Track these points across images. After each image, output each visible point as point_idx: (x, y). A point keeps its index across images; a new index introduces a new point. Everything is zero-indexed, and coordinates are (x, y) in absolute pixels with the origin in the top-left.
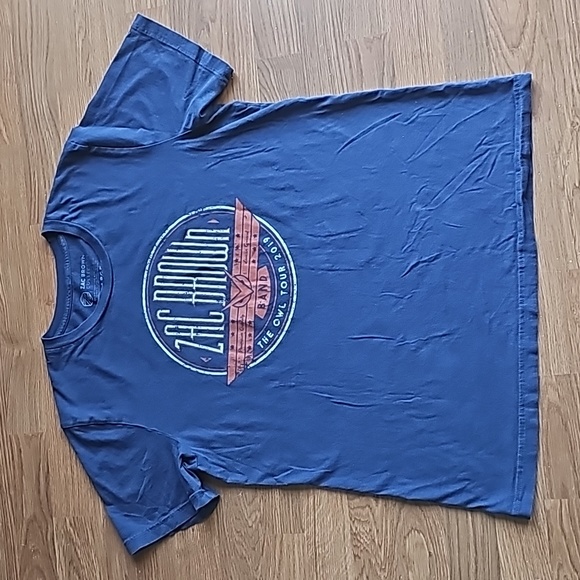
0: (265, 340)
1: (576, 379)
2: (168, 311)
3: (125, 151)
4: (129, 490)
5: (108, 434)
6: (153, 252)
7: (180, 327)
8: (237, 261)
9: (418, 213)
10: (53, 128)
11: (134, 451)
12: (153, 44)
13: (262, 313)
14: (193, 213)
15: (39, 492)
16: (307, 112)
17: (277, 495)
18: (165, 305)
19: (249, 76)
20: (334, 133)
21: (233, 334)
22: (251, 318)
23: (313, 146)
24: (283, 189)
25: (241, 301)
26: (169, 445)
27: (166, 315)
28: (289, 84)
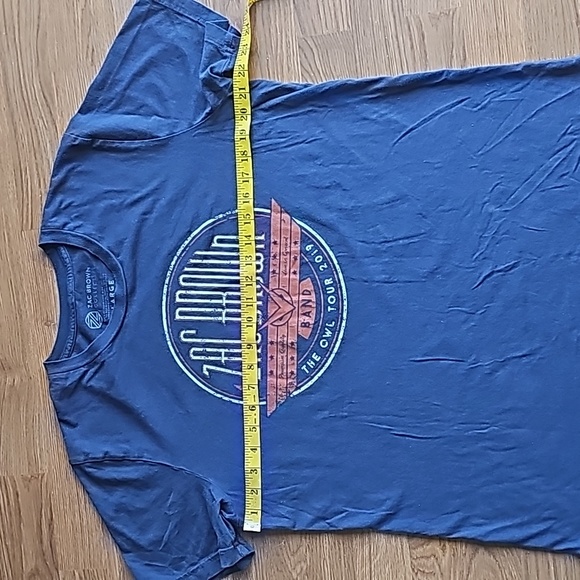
0: (311, 364)
2: (193, 332)
3: (136, 144)
4: (151, 536)
5: (126, 472)
6: (173, 263)
7: (208, 350)
8: (274, 272)
9: (491, 214)
10: (48, 115)
11: (157, 492)
12: (168, 15)
13: (306, 333)
14: (221, 216)
15: (41, 542)
16: (356, 97)
17: (326, 541)
18: (190, 325)
19: (288, 56)
20: (389, 121)
21: (272, 357)
22: (293, 339)
23: (364, 136)
24: (327, 187)
25: (281, 319)
26: (199, 487)
27: (192, 336)
28: (338, 67)
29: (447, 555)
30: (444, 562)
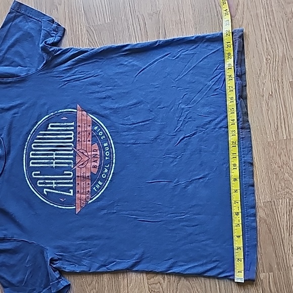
0: (98, 186)
1: (275, 204)
2: (39, 172)
3: (10, 80)
4: (18, 278)
5: (6, 246)
6: (29, 138)
7: (47, 181)
8: (79, 141)
9: (183, 109)
11: (21, 255)
12: (24, 17)
13: (95, 171)
14: (52, 114)
16: (117, 54)
17: (106, 278)
18: (37, 169)
19: (82, 35)
20: (133, 65)
21: (78, 184)
22: (88, 174)
23: (121, 73)
24: (105, 98)
25: (82, 164)
26: (42, 252)
27: (38, 175)
28: (106, 39)
29: (166, 282)
30: (164, 286)
